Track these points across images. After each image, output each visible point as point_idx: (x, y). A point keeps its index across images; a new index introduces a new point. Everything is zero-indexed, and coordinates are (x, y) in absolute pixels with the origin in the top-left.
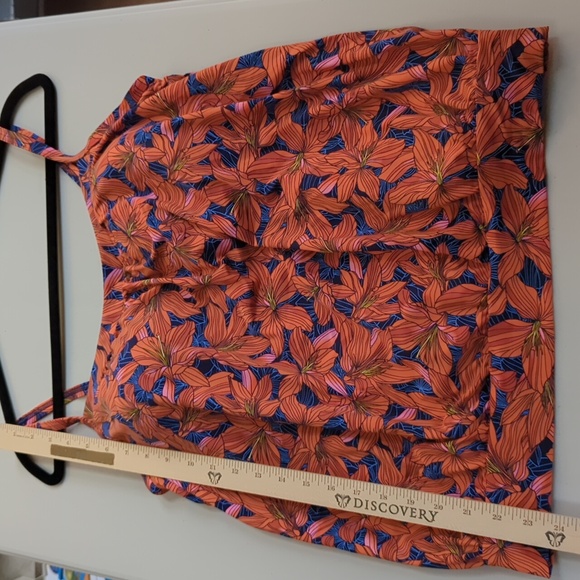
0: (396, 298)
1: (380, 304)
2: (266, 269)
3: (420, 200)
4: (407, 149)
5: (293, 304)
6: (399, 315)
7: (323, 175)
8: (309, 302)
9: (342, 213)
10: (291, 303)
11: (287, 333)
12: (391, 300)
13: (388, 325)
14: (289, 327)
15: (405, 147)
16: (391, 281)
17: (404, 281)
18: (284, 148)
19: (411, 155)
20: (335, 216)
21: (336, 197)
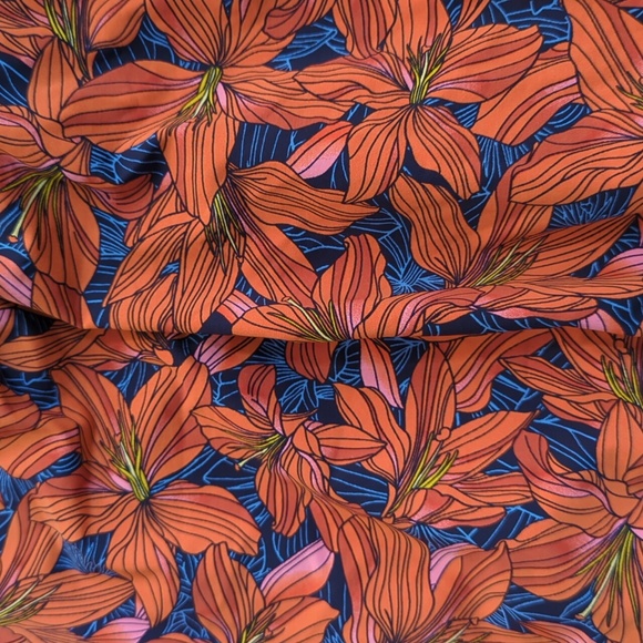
0: (510, 457)
1: (466, 478)
2: (111, 390)
3: (612, 192)
4: (549, 54)
5: (196, 479)
6: (534, 506)
7: (298, 124)
8: (242, 473)
9: (348, 232)
10: (190, 480)
11: (186, 564)
12: (495, 465)
13: (504, 535)
14: (190, 545)
15: (544, 48)
16: (486, 411)
17: (522, 409)
18: (163, 54)
19: (566, 69)
20: (326, 240)
21: (344, 186)
